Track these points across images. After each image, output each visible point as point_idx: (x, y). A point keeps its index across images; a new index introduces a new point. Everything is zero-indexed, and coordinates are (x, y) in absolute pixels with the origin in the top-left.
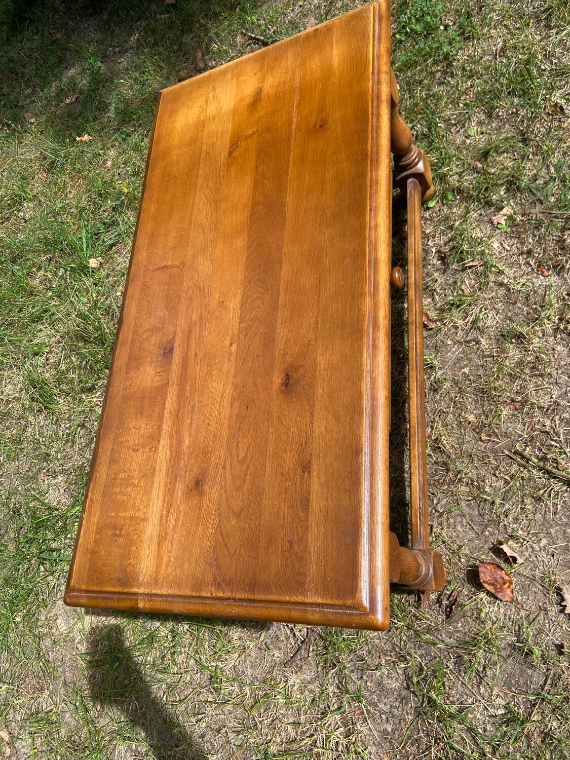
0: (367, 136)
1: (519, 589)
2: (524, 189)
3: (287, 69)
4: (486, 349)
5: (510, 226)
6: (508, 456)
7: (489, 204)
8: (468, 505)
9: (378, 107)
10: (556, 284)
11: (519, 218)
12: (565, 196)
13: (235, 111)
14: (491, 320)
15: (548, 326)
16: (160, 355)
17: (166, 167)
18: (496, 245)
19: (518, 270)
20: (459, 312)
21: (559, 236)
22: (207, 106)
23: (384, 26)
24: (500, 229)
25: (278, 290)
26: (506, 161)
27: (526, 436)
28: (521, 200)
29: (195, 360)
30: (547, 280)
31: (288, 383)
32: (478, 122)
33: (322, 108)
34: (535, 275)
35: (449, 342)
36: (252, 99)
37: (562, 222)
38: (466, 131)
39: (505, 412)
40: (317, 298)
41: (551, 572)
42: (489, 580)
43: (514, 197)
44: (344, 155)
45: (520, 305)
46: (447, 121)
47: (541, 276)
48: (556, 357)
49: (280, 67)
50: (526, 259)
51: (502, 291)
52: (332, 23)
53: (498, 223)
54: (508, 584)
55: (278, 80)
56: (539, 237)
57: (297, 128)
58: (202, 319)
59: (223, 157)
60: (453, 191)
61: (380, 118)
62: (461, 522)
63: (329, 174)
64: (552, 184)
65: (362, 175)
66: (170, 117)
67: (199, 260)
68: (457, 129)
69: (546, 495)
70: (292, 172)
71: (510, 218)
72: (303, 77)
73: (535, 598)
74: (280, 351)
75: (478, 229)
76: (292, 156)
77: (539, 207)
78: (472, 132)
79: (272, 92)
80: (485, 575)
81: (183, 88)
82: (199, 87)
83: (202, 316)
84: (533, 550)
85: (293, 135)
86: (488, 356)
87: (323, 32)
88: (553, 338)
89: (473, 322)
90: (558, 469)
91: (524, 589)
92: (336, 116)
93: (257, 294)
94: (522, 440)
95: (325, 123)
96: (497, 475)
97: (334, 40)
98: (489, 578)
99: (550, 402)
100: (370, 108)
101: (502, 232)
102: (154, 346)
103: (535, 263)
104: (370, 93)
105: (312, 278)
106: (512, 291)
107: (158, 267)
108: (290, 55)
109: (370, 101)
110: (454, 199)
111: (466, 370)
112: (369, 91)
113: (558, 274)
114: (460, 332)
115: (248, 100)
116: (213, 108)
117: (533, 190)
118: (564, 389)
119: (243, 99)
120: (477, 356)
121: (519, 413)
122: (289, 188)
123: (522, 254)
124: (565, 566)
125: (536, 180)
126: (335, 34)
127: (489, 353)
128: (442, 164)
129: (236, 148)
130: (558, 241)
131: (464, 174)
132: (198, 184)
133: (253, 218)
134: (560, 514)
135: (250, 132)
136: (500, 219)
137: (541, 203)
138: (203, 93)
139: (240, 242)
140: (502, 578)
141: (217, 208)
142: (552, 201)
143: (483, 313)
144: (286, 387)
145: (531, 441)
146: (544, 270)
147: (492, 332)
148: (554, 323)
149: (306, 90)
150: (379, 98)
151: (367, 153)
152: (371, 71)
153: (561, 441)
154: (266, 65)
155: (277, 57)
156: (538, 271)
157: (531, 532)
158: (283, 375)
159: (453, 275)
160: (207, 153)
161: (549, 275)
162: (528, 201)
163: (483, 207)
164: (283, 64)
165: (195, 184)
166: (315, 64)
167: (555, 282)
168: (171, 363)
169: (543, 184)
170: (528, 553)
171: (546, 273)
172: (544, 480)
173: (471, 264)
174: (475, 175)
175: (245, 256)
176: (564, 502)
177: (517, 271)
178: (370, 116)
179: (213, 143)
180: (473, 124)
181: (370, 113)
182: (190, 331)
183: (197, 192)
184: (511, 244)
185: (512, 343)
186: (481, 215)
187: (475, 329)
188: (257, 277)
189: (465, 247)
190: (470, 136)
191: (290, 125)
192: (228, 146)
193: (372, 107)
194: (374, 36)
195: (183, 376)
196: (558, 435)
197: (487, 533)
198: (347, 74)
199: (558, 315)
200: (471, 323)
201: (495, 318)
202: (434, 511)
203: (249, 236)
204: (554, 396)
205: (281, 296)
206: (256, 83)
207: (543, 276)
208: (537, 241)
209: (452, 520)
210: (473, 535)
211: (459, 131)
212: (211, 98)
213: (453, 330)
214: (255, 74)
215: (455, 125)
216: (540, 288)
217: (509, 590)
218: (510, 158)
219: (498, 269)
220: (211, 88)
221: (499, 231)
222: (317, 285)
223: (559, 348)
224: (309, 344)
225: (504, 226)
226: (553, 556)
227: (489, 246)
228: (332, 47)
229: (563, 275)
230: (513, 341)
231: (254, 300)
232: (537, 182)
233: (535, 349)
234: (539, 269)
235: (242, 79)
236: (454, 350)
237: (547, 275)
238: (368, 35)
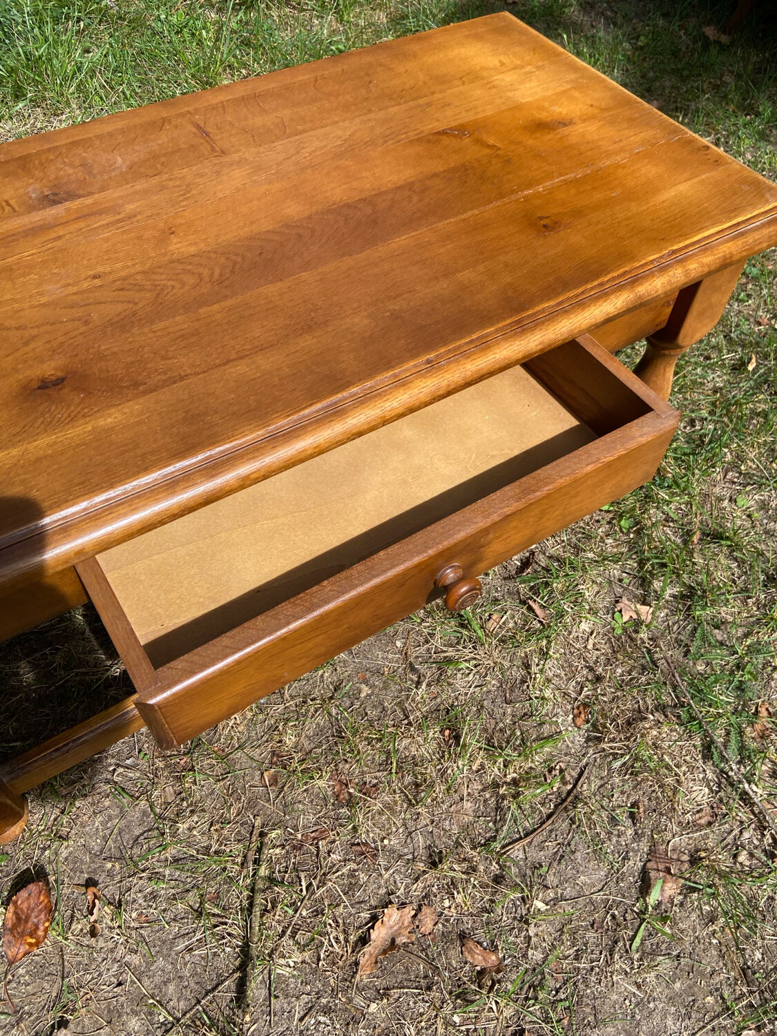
0: (558, 295)
1: (37, 963)
2: (694, 617)
3: (621, 141)
4: (413, 700)
5: (625, 630)
6: (253, 827)
7: (644, 582)
8: (144, 813)
9: (620, 288)
10: (570, 745)
11: (644, 635)
12: (716, 681)
13: (517, 108)
14: (463, 683)
15: (495, 771)
16: (42, 192)
17: (381, 65)
18: (585, 626)
19: (565, 678)
20: (455, 631)
21: (648, 708)
22: (508, 71)
23: (766, 231)
24: (613, 619)
25: (226, 297)
26: (723, 569)
27: (299, 836)
28: (674, 624)
29: (48, 240)
30: (570, 729)
31: (47, 387)
32: (763, 501)
33: (578, 213)
34: (569, 707)
35: (399, 644)
36: (549, 119)
37: (673, 699)
38: (739, 492)
39: (322, 784)
40: (233, 357)
41: (88, 996)
42: (21, 909)
43: (673, 613)
44: (509, 279)
45: (509, 710)
46: (740, 458)
47: (571, 716)
48: (452, 809)
49: (620, 131)
50: (587, 680)
51: (518, 673)
52: (730, 160)
53: (620, 611)
54: (33, 941)
55: (596, 137)
56: (631, 679)
57: (527, 198)
58: (130, 218)
59: (430, 126)
60: (637, 523)
61: (602, 300)
62: (110, 818)
63: (465, 276)
64: (725, 652)
65: (485, 318)
66: (467, 37)
67: (238, 171)
68: (736, 480)
69: (214, 921)
70: (447, 224)
71: (637, 624)
72: (617, 166)
73: (33, 994)
74: (108, 349)
75: (596, 588)
76: (476, 212)
77: (677, 654)
78: (741, 501)
79: (573, 140)
80: (28, 899)
81: (522, 32)
82: (534, 50)
83: (135, 216)
84: (112, 951)
85: (513, 197)
86: (404, 710)
87: (708, 157)
88: (480, 787)
89: (449, 661)
90: (262, 916)
91: (40, 971)
92: (574, 238)
93: (206, 272)
94: (292, 834)
95: (553, 229)
96: (212, 829)
97: (703, 177)
98: (25, 906)
99: (375, 842)
100: (609, 277)
101: (610, 624)
102: (56, 178)
103: (587, 697)
104: (637, 264)
105: (266, 335)
106: (525, 687)
107: (202, 125)
108: (647, 134)
109: (622, 271)
110: (625, 530)
111: (366, 691)
112: (638, 261)
113: (588, 740)
114: (423, 649)
115: (543, 116)
116: (508, 79)
117: (699, 631)
118: (406, 850)
119: (542, 109)
120: (396, 694)
121: (333, 804)
122: (418, 232)
123: (591, 669)
124: (109, 1012)
125: (717, 627)
126: (714, 173)
127: (409, 708)
128: (668, 486)
129: (455, 136)
130: (640, 711)
131: (671, 524)
132: (372, 116)
133: (344, 211)
134: (192, 960)
135: (491, 141)
136: (629, 610)
137: (686, 654)
138: (528, 58)
139: (293, 210)
140: (37, 928)
141: (339, 156)
142: (699, 668)
143: (468, 665)
144: (39, 388)
145: (294, 847)
146: (583, 716)
147: (447, 696)
148: (505, 776)
149: (600, 179)
150: (636, 280)
151: (527, 309)
152: (675, 247)
153: (314, 893)
154: (614, 112)
155: (635, 119)
156: (578, 708)
157: (142, 932)
158: (60, 374)
159: (509, 593)
160: (429, 104)
161: (579, 728)
162: (679, 633)
163: (635, 577)
164: (626, 132)
165: (370, 111)
166: (649, 170)
167: (573, 743)
168: (30, 213)
169: (717, 641)
170: (103, 945)
171: (579, 721)
172: (238, 904)
173: (535, 606)
174: (679, 541)
175: (271, 228)
176: (215, 954)
177: (561, 679)
178: (596, 283)
179: (449, 105)
180: (756, 497)
181: (600, 280)
182: (101, 212)
183: (357, 120)
184: (598, 647)
185: (442, 732)
186: (620, 580)
187: (439, 669)
188: (239, 259)
189: (557, 585)
190: (736, 502)
191: (529, 186)
192: (453, 124)
193: (613, 279)
194: (739, 224)
195: (10, 239)
196: (322, 883)
197: (109, 865)
198: (652, 220)
199: (520, 774)
200: (445, 657)
201: (470, 687)
202: (111, 768)
203: (310, 217)
204: (386, 842)
205: (216, 307)
206: (578, 113)
207: (573, 719)
208: (623, 681)
209: (107, 803)
210: (96, 848)
211: (734, 483)
212: (523, 71)
213: (422, 639)
214: (592, 106)
215: (740, 473)
216: (550, 725)
217: (27, 947)
218: (733, 574)
219: (548, 649)
220: (540, 64)
221: (610, 619)
222: (257, 347)
223: (468, 805)
224: (136, 384)
225: (620, 621)
226: (120, 984)
227: (577, 619)
228: (689, 179)
229: (589, 747)
230: (447, 732)
231: (193, 273)
232: (717, 631)
233: (449, 771)
234: (581, 708)
235: (577, 94)
236: (390, 656)
237: (578, 724)
238: (736, 217)
